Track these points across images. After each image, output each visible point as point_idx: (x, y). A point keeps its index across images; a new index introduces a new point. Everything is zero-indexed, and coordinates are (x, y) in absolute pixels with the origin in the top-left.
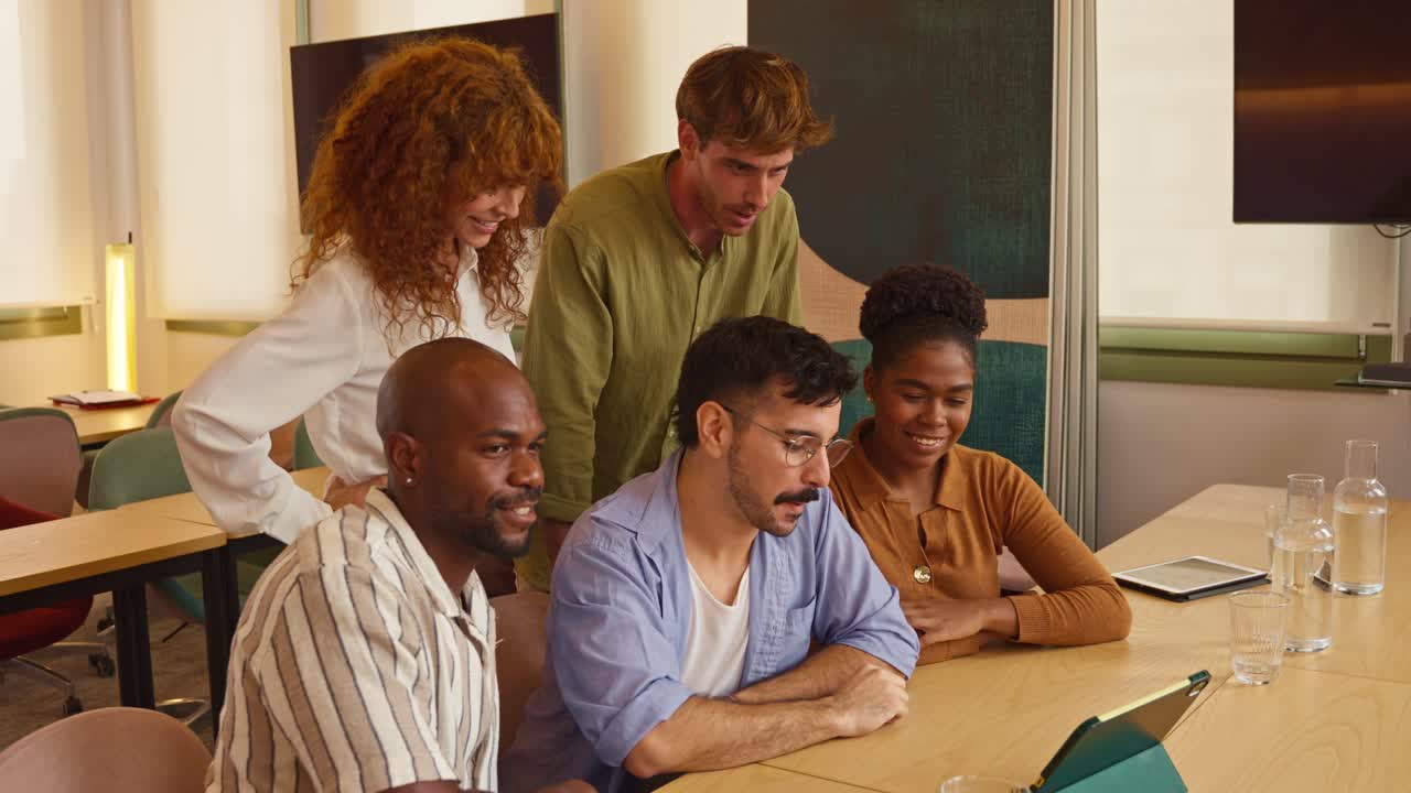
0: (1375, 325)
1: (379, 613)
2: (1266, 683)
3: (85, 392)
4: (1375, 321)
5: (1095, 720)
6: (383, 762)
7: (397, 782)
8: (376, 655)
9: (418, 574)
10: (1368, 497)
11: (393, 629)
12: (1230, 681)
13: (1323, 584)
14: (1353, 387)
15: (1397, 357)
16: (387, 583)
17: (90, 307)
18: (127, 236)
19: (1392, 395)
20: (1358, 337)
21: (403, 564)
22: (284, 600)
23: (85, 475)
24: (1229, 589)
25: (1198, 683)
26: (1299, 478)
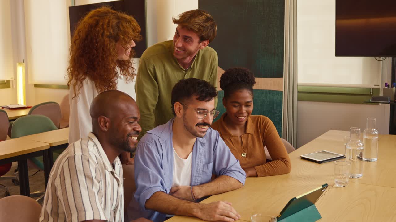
0: (375, 85)
1: (90, 169)
2: (344, 187)
3: (11, 105)
4: (375, 84)
5: (295, 198)
6: (84, 212)
7: (88, 219)
8: (87, 182)
9: (102, 158)
10: (373, 134)
11: (94, 175)
12: (334, 186)
13: (360, 158)
14: (369, 103)
15: (381, 94)
16: (93, 161)
17: (12, 81)
18: (23, 61)
19: (380, 105)
20: (370, 89)
21: (98, 155)
22: (64, 164)
23: (10, 128)
24: (334, 160)
25: (324, 187)
26: (354, 128)
